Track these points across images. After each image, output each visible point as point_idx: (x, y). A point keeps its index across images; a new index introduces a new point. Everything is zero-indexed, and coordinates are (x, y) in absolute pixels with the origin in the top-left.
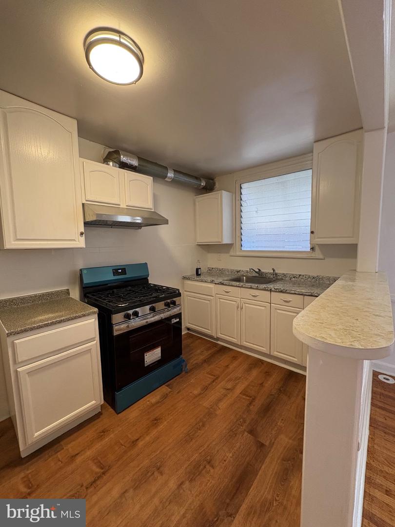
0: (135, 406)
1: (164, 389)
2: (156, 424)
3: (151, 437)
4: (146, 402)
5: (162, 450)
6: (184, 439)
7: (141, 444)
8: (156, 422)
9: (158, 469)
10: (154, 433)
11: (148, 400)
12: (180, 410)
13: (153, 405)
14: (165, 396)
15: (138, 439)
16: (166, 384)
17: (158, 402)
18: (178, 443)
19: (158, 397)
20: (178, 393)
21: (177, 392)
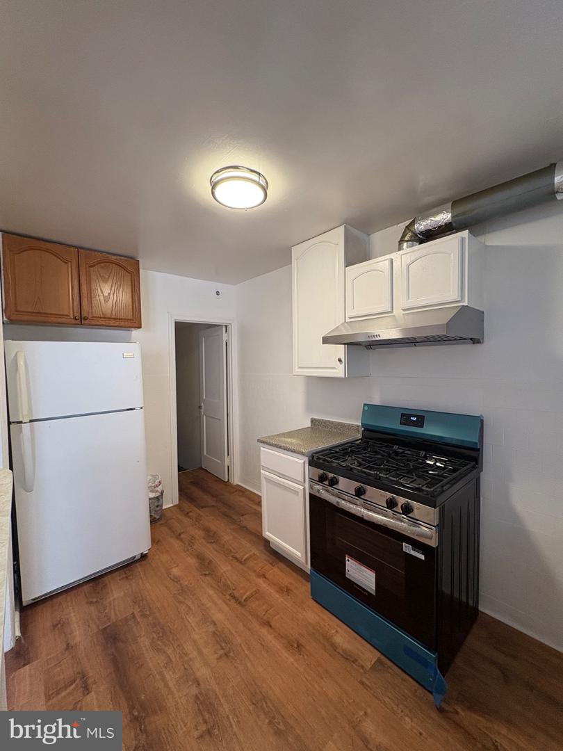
0: (326, 616)
1: (369, 655)
2: (292, 646)
3: (271, 642)
4: (334, 628)
5: (249, 658)
6: (258, 691)
7: (264, 631)
8: (296, 646)
9: (225, 654)
10: (277, 645)
11: (339, 630)
12: (316, 686)
13: (328, 639)
14: (349, 658)
15: (271, 626)
16: (383, 657)
17: (334, 646)
18: (254, 681)
19: (346, 646)
20: (362, 683)
21: (364, 680)
